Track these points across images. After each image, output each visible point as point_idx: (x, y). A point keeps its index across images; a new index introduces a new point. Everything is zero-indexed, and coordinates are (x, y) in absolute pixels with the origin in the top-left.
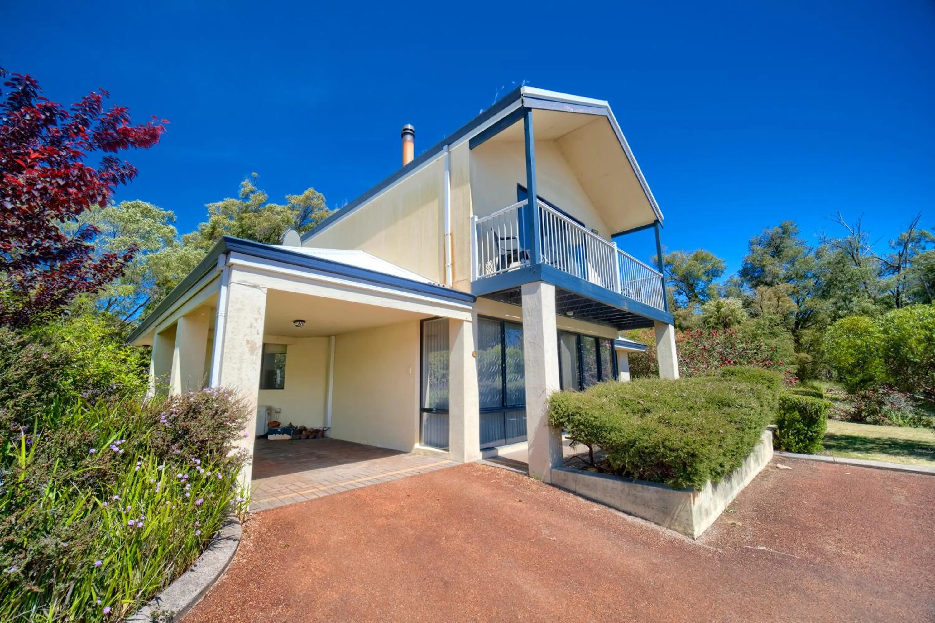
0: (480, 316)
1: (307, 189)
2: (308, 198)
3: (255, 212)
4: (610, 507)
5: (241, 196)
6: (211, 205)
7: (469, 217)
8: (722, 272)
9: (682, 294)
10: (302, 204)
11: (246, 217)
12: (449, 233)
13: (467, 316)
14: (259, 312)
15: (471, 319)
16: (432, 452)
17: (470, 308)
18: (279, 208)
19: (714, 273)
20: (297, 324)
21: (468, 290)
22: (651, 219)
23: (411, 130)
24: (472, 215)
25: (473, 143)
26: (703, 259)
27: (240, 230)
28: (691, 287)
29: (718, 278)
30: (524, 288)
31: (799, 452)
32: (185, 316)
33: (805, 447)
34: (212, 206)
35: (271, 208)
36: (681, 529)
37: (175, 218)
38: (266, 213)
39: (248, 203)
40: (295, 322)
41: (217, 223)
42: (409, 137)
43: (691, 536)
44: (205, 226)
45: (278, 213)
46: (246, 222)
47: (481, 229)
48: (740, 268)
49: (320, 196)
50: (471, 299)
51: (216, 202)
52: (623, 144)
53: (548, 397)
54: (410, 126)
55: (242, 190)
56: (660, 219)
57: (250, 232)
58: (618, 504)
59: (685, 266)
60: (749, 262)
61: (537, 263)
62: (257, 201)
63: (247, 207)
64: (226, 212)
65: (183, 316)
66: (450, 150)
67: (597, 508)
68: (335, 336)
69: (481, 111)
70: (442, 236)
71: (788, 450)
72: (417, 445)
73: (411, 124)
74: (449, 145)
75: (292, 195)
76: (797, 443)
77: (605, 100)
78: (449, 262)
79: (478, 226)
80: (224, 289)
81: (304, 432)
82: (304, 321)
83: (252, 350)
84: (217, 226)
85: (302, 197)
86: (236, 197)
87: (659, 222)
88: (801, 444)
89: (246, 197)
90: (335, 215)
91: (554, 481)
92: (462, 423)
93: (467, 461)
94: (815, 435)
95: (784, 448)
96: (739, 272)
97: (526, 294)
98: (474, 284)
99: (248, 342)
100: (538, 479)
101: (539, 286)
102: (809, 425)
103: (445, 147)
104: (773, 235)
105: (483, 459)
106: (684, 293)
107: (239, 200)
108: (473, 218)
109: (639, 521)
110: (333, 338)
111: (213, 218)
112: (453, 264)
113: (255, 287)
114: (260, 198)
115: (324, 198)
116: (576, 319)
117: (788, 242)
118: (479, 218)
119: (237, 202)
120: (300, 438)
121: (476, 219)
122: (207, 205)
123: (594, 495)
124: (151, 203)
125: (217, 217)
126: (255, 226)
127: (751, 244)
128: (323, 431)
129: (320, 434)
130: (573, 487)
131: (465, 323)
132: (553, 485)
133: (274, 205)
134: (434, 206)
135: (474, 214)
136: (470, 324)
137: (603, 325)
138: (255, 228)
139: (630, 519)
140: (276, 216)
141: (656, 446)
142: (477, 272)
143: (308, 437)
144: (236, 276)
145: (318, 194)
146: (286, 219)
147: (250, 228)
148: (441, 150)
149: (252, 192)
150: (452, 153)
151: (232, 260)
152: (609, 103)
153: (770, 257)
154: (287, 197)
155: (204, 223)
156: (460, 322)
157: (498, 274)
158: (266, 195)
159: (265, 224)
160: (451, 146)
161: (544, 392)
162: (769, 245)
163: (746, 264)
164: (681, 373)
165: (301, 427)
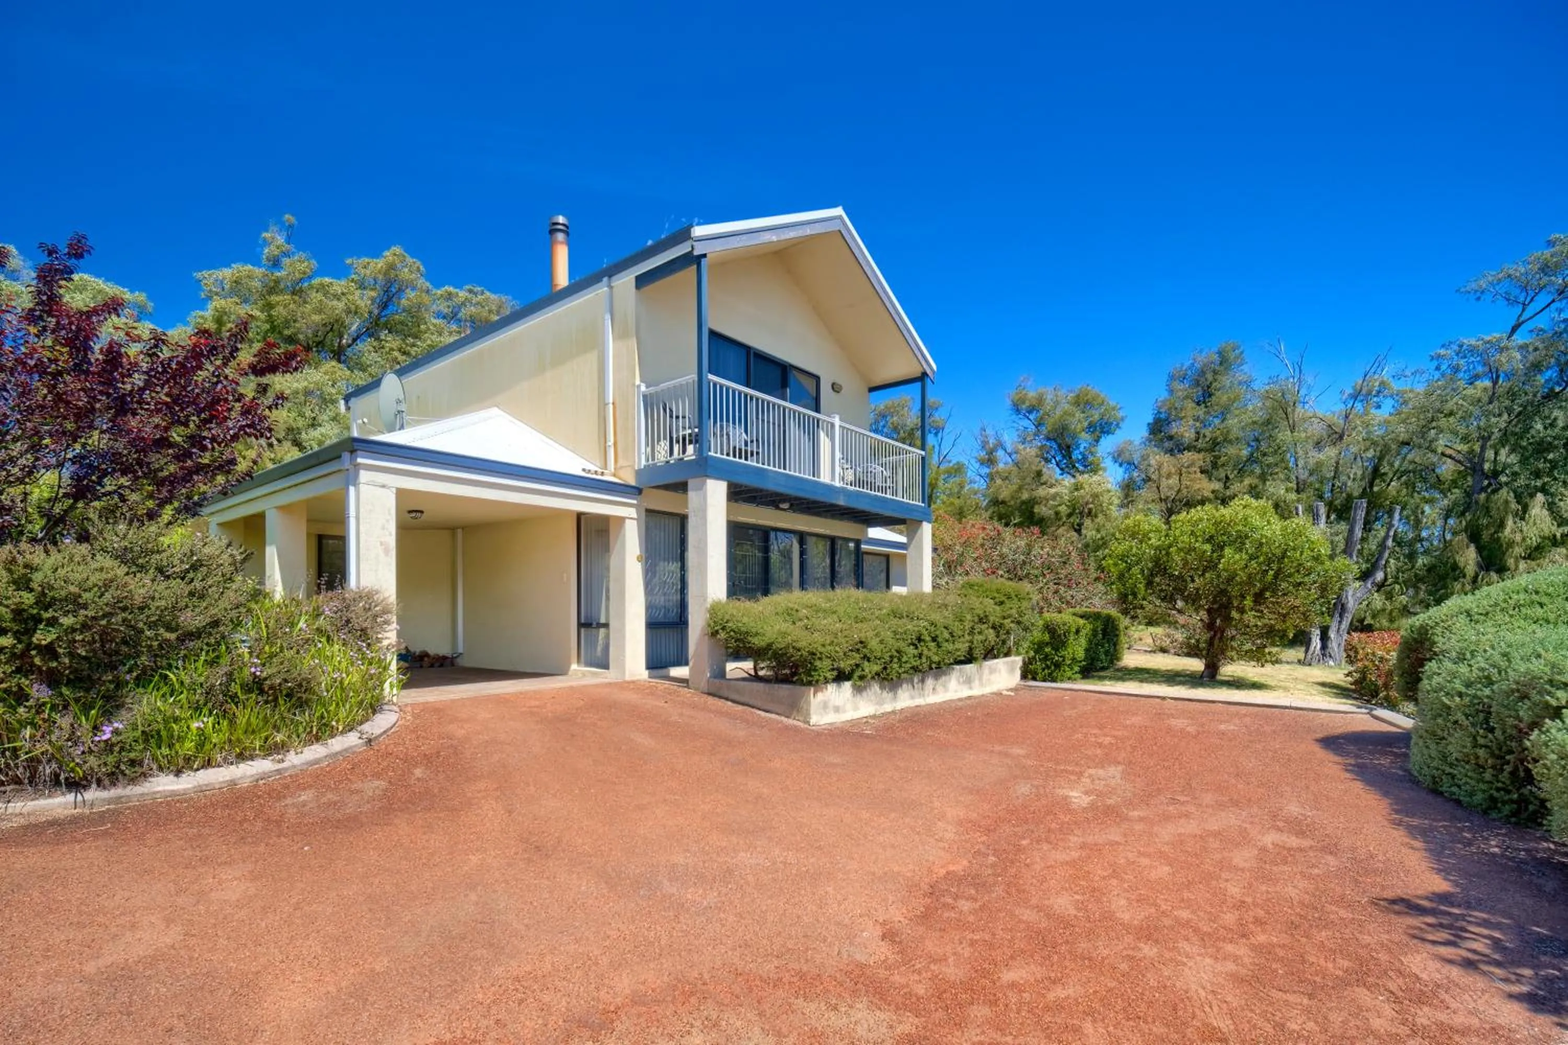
0: (649, 511)
1: (388, 248)
2: (391, 267)
3: (293, 293)
4: (753, 707)
5: (264, 262)
6: (205, 273)
7: (634, 384)
8: (1117, 425)
9: (1050, 461)
10: (381, 277)
11: (278, 303)
12: (611, 401)
13: (632, 512)
14: (390, 514)
15: (635, 516)
16: (589, 672)
17: (635, 502)
18: (339, 285)
19: (1101, 428)
20: (413, 515)
21: (632, 482)
22: (913, 370)
23: (563, 225)
24: (638, 382)
25: (642, 281)
26: (1087, 403)
27: (268, 326)
28: (1066, 450)
29: (1110, 436)
30: (691, 483)
31: (1044, 681)
32: (281, 508)
33: (1050, 674)
34: (210, 277)
35: (322, 285)
36: (801, 719)
37: (150, 305)
38: (316, 297)
39: (279, 274)
40: (410, 512)
41: (226, 313)
42: (560, 237)
43: (808, 723)
44: (202, 317)
45: (337, 297)
46: (280, 312)
47: (649, 402)
48: (1150, 419)
49: (414, 263)
50: (637, 491)
51: (215, 268)
52: (866, 269)
53: (709, 606)
54: (561, 219)
55: (266, 251)
56: (928, 371)
57: (287, 332)
58: (759, 704)
59: (1058, 413)
60: (1163, 410)
61: (705, 455)
62: (297, 274)
63: (277, 282)
64: (237, 288)
65: (276, 507)
66: (613, 284)
67: (740, 708)
68: (463, 529)
69: (650, 243)
70: (603, 405)
71: (1034, 679)
72: (574, 666)
73: (564, 215)
74: (610, 276)
75: (359, 257)
76: (1043, 670)
77: (835, 206)
78: (611, 442)
79: (645, 396)
80: (352, 489)
81: (426, 659)
82: (422, 512)
83: (387, 552)
84: (225, 318)
85: (380, 263)
86: (257, 263)
87: (927, 375)
88: (1046, 671)
89: (276, 263)
90: (451, 345)
91: (711, 691)
92: (623, 637)
93: (628, 678)
94: (1061, 659)
95: (1030, 676)
96: (1149, 424)
97: (693, 490)
98: (639, 473)
99: (381, 544)
100: (696, 689)
101: (704, 483)
102: (1057, 650)
103: (605, 279)
104: (1205, 365)
105: (650, 677)
106: (1053, 461)
107: (260, 267)
108: (639, 387)
109: (773, 716)
110: (459, 531)
111: (218, 303)
112: (615, 444)
113: (383, 486)
114: (303, 267)
115: (422, 268)
116: (794, 512)
117: (1226, 380)
118: (647, 387)
119: (258, 271)
120: (421, 667)
121: (643, 388)
122: (198, 275)
123: (742, 699)
124: (107, 280)
125: (223, 302)
126: (295, 321)
127: (1172, 378)
128: (453, 658)
129: (448, 661)
130: (726, 694)
131: (627, 521)
132: (709, 694)
133: (327, 280)
134: (592, 358)
135: (642, 381)
136: (635, 522)
137: (841, 520)
138: (297, 325)
139: (768, 715)
140: (335, 302)
141: (787, 647)
142: (643, 457)
143: (432, 666)
144: (364, 476)
145: (410, 260)
146: (353, 307)
147: (287, 323)
148: (598, 282)
149: (286, 254)
150: (614, 290)
151: (360, 460)
152: (844, 209)
153: (1194, 405)
154: (349, 261)
155: (201, 313)
156: (621, 520)
157: (668, 462)
158: (314, 262)
159: (316, 318)
160: (614, 278)
161: (705, 600)
162: (1197, 383)
163: (1159, 413)
164: (935, 587)
165: (421, 652)
